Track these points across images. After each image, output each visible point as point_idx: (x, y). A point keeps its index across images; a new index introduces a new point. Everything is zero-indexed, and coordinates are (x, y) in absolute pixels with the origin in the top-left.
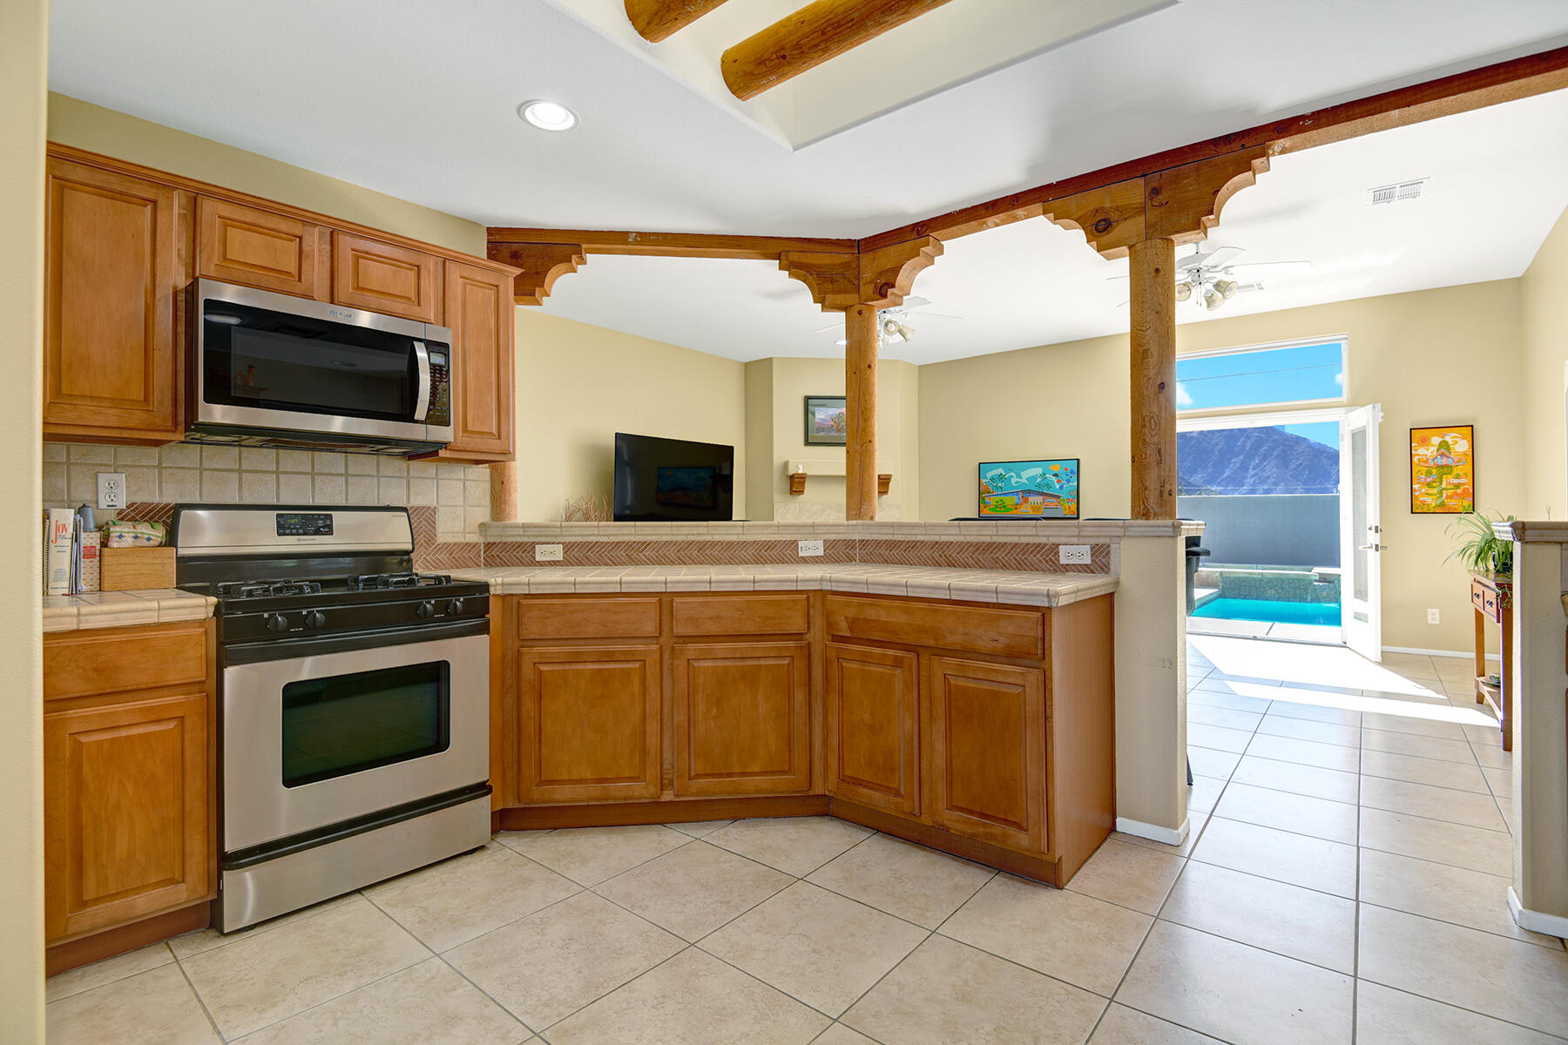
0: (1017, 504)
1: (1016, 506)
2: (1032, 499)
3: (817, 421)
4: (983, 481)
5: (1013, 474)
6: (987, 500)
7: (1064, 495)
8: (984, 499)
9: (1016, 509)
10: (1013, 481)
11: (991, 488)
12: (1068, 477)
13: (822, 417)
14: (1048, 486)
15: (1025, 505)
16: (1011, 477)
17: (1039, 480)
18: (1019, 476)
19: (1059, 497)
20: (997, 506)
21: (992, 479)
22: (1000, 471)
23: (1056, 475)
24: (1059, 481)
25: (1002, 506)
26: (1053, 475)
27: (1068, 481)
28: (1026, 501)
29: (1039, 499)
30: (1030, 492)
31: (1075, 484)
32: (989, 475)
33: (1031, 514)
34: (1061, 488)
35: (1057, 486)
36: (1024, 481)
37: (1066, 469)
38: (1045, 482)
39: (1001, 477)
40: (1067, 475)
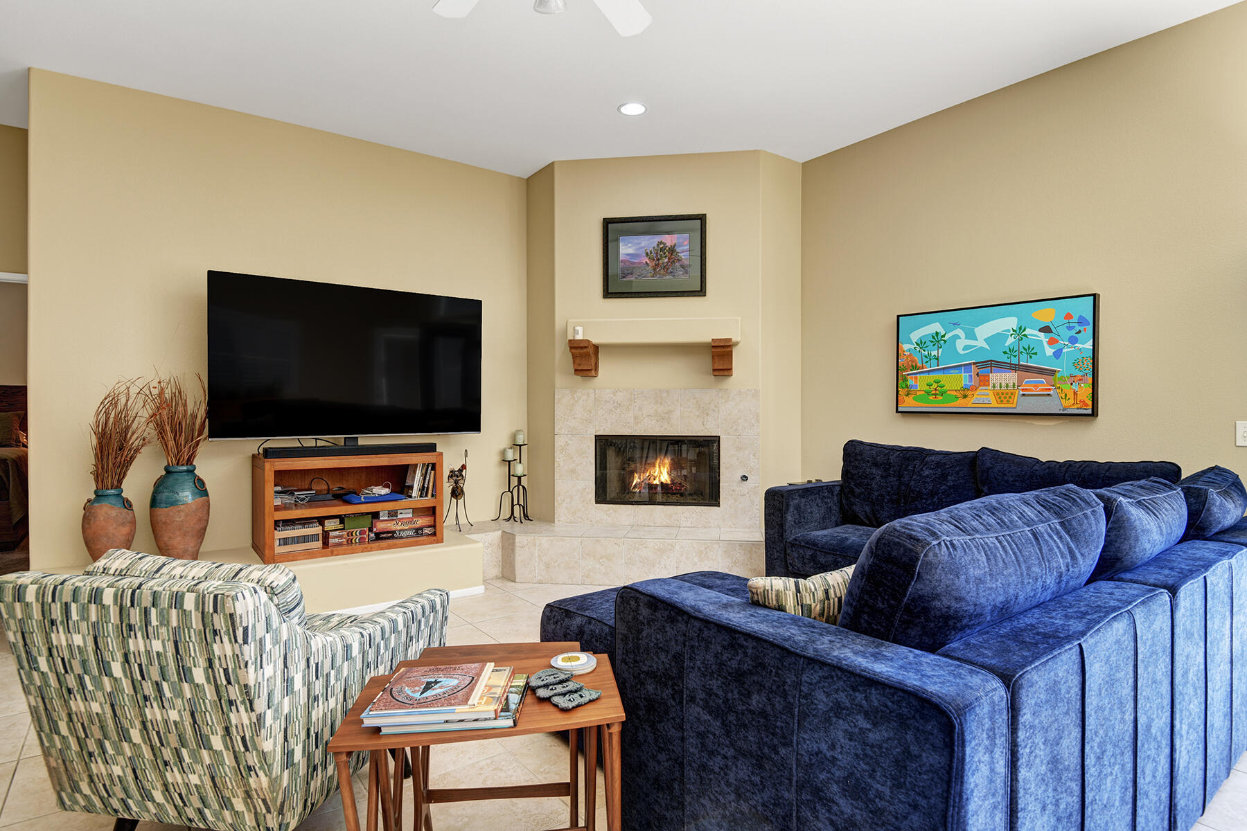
0: (966, 388)
1: (965, 393)
2: (997, 378)
3: (622, 257)
4: (905, 347)
5: (959, 332)
6: (911, 382)
7: (1064, 368)
8: (905, 380)
9: (965, 397)
10: (960, 345)
11: (918, 359)
12: (1073, 333)
13: (631, 251)
14: (1030, 352)
15: (981, 390)
16: (957, 337)
17: (1010, 341)
18: (971, 335)
19: (1051, 373)
20: (928, 393)
21: (921, 344)
22: (935, 327)
23: (1046, 330)
24: (1052, 342)
25: (937, 392)
26: (1041, 330)
27: (1073, 340)
28: (984, 381)
29: (1011, 377)
30: (992, 365)
31: (1089, 345)
32: (915, 336)
33: (994, 405)
34: (1058, 354)
35: (1049, 351)
36: (981, 343)
37: (1069, 316)
38: (1024, 343)
39: (937, 339)
40: (1070, 328)
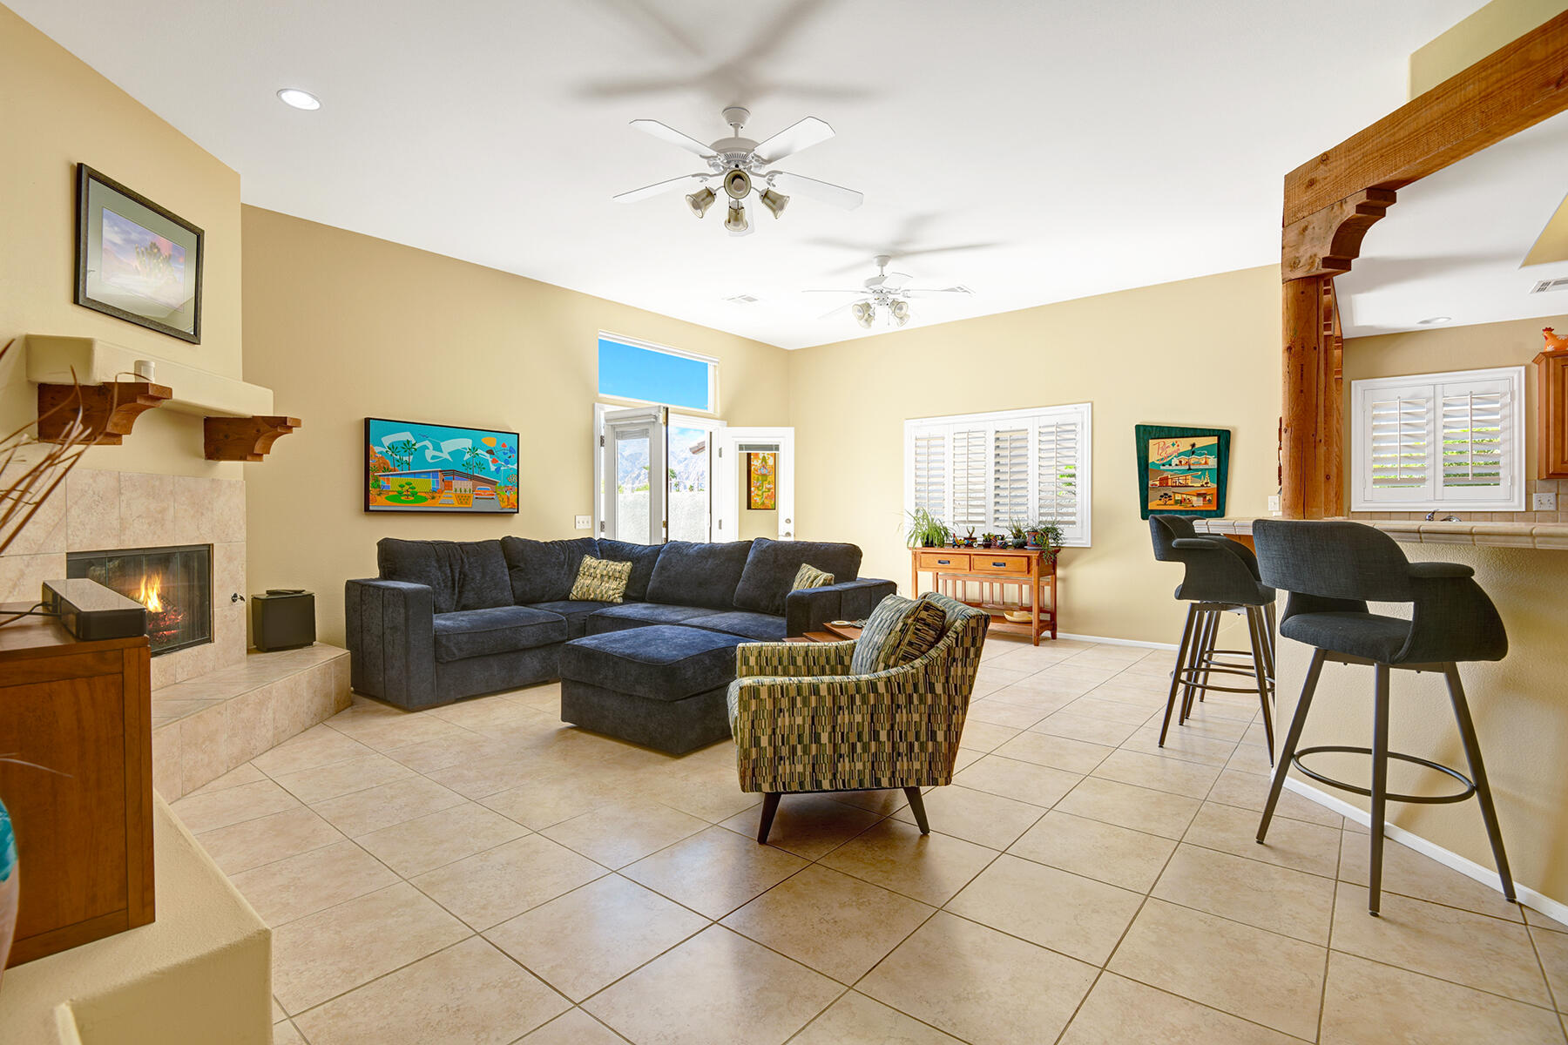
0: (434, 491)
1: (434, 494)
2: (458, 484)
4: (376, 449)
5: (427, 443)
6: (382, 482)
7: (501, 481)
8: (377, 480)
9: (433, 498)
10: (429, 454)
11: (390, 462)
12: (506, 457)
14: (481, 465)
15: (446, 493)
16: (426, 447)
17: (467, 456)
18: (437, 448)
19: (494, 483)
20: (400, 495)
21: (393, 448)
22: (406, 436)
23: (490, 452)
24: (494, 461)
25: (411, 493)
26: (487, 452)
27: (507, 462)
28: (449, 486)
29: (467, 485)
30: (455, 474)
31: (515, 467)
32: (388, 440)
33: (457, 506)
34: (498, 470)
35: (493, 468)
36: (446, 456)
37: (504, 445)
38: (476, 460)
39: (407, 445)
40: (505, 454)
